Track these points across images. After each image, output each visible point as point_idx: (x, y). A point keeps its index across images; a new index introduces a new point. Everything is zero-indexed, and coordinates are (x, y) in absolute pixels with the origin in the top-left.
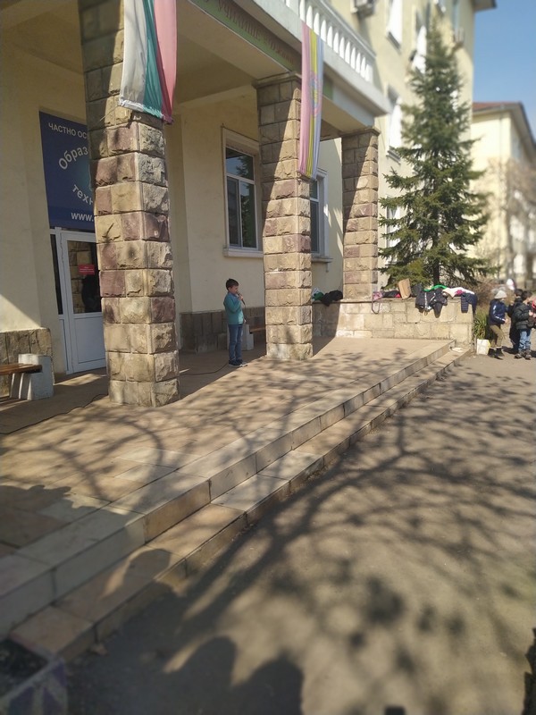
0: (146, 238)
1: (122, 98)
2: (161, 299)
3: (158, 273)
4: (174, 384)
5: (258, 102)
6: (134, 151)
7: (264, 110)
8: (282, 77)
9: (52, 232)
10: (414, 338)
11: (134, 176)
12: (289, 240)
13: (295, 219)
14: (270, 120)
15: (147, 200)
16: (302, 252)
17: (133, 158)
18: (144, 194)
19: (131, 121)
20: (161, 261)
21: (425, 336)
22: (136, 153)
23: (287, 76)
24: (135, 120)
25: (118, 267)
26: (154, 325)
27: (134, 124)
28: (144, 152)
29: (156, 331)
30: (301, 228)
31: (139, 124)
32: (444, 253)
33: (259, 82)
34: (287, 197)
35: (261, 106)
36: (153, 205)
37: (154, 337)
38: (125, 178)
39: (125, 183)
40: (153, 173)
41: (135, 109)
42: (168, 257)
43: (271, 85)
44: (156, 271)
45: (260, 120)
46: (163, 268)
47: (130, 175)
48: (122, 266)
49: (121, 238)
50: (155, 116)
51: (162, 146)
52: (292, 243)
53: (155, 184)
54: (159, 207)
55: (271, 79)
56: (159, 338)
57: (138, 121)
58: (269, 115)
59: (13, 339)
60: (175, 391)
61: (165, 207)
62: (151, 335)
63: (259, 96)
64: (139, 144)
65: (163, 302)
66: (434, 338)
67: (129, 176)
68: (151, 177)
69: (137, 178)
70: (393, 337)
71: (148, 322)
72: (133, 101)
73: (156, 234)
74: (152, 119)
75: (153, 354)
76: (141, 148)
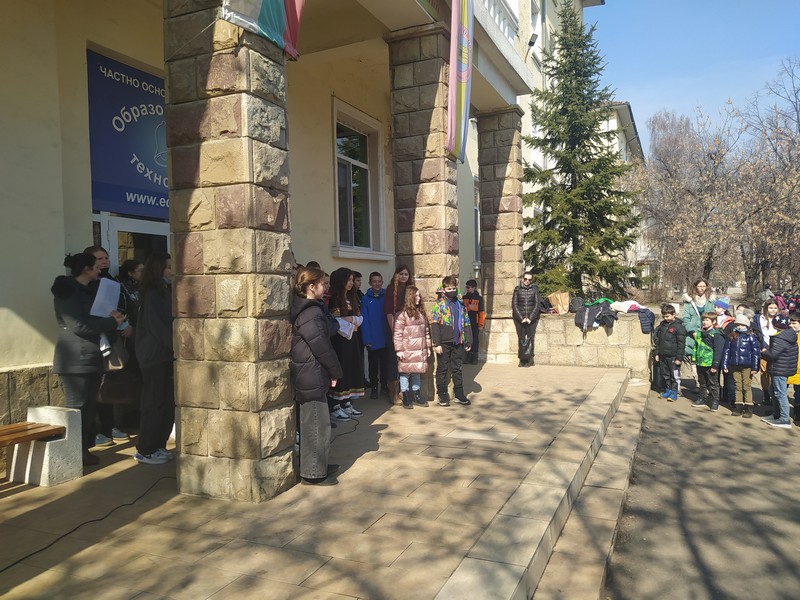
0: (255, 224)
1: (226, 7)
2: (274, 322)
3: (271, 281)
4: (288, 460)
5: (391, 60)
6: (241, 92)
7: (398, 70)
8: (425, 28)
9: (97, 218)
10: (575, 365)
11: (240, 129)
12: (432, 236)
13: (441, 210)
14: (407, 84)
15: (258, 167)
16: (449, 253)
17: (239, 102)
18: (255, 157)
19: (238, 46)
20: (277, 261)
21: (590, 363)
22: (244, 95)
23: (431, 27)
24: (245, 45)
25: (206, 270)
26: (262, 364)
27: (243, 50)
28: (256, 94)
29: (265, 375)
30: (449, 222)
31: (251, 51)
32: (591, 258)
33: (393, 35)
34: (429, 181)
35: (394, 65)
36: (267, 174)
37: (262, 383)
38: (226, 132)
39: (224, 139)
40: (268, 128)
41: (246, 26)
42: (287, 256)
43: (409, 38)
44: (268, 277)
45: (393, 82)
46: (277, 273)
47: (233, 127)
48: (212, 268)
49: (213, 225)
50: (275, 44)
51: (283, 89)
52: (437, 241)
53: (271, 144)
54: (276, 179)
55: (411, 31)
56: (270, 385)
57: (249, 47)
58: (406, 76)
59: (21, 381)
60: (290, 470)
61: (285, 181)
62: (257, 381)
63: (391, 53)
64: (249, 81)
65: (277, 326)
66: (602, 366)
67: (230, 129)
68: (266, 133)
69: (245, 132)
70: (549, 363)
71: (252, 359)
72: (243, 16)
73: (270, 219)
74: (271, 46)
75: (258, 412)
76: (253, 88)
